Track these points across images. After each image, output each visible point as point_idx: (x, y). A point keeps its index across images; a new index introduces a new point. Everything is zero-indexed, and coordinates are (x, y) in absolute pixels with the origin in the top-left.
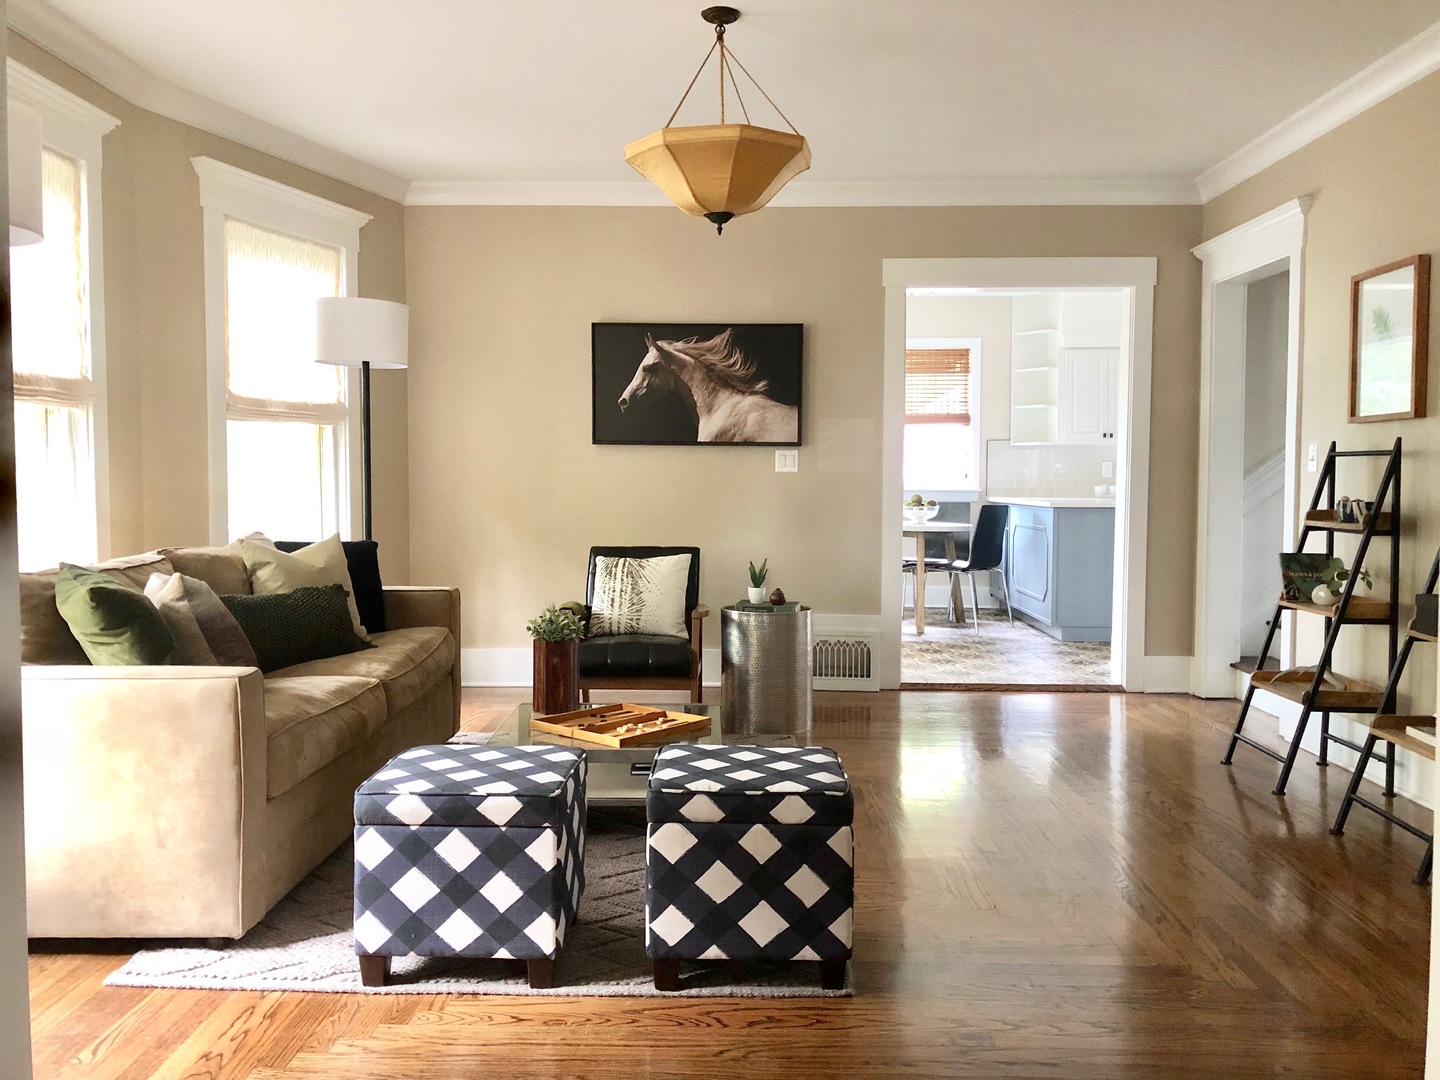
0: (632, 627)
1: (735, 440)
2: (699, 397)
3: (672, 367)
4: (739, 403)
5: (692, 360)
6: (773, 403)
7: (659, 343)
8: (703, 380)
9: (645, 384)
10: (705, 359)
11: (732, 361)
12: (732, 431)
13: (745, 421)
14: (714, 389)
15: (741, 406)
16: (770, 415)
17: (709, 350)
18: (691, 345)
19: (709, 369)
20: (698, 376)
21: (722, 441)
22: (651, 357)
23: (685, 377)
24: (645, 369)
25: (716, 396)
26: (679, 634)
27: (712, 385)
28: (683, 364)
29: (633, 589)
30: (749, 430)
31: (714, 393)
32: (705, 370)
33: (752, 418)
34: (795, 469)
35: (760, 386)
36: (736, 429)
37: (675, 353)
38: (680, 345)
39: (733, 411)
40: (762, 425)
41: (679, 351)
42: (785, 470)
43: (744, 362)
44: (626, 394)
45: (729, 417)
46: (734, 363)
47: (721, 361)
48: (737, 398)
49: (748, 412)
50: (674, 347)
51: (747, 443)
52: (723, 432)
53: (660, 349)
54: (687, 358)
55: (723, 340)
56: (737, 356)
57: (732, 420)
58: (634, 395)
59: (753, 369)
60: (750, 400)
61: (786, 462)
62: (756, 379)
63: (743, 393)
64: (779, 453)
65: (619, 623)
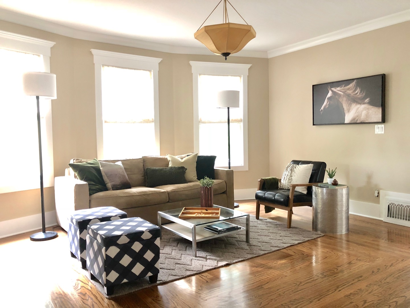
0: (288, 187)
1: (358, 122)
2: (345, 107)
3: (336, 97)
4: (359, 108)
5: (343, 94)
6: (372, 107)
7: (332, 89)
8: (346, 100)
9: (328, 104)
10: (347, 93)
11: (356, 92)
12: (357, 119)
13: (361, 114)
14: (350, 103)
15: (359, 109)
16: (370, 112)
17: (348, 89)
18: (342, 88)
19: (348, 95)
20: (345, 99)
21: (354, 123)
22: (330, 94)
23: (341, 100)
24: (328, 99)
25: (351, 106)
26: (303, 192)
27: (349, 102)
28: (339, 95)
29: (290, 175)
30: (363, 118)
31: (350, 105)
32: (347, 97)
33: (364, 113)
34: (383, 132)
35: (367, 100)
36: (358, 117)
37: (337, 91)
38: (339, 89)
39: (357, 111)
40: (367, 116)
41: (338, 91)
42: (380, 133)
43: (361, 92)
44: (322, 108)
45: (355, 113)
46: (357, 93)
47: (352, 92)
48: (358, 106)
49: (362, 111)
50: (337, 90)
51: (362, 123)
52: (354, 119)
53: (332, 91)
54: (341, 93)
55: (353, 85)
56: (358, 90)
57: (356, 115)
58: (324, 108)
59: (364, 94)
60: (363, 106)
61: (379, 129)
62: (365, 98)
63: (360, 104)
64: (376, 126)
65: (285, 186)
